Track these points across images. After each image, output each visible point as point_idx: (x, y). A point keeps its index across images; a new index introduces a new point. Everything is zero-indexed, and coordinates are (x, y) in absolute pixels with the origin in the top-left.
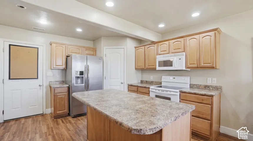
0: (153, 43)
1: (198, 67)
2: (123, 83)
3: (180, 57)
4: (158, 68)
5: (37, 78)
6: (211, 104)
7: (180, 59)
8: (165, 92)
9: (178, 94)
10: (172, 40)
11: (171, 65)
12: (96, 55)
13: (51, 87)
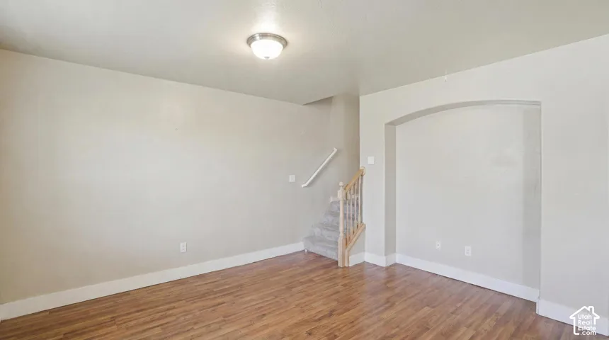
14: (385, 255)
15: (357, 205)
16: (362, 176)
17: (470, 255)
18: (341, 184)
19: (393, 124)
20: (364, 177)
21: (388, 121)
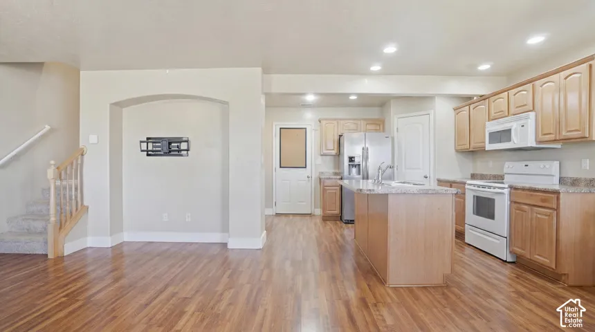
0: (483, 98)
1: (555, 140)
2: (428, 176)
3: (522, 122)
4: (489, 147)
5: (306, 167)
6: (557, 207)
7: (523, 126)
8: (487, 189)
9: (506, 191)
10: (513, 89)
11: (509, 139)
12: (384, 131)
13: (320, 179)
14: (111, 235)
15: (76, 189)
16: (82, 155)
17: (190, 220)
18: (52, 162)
19: (118, 105)
20: (85, 157)
21: (114, 102)
